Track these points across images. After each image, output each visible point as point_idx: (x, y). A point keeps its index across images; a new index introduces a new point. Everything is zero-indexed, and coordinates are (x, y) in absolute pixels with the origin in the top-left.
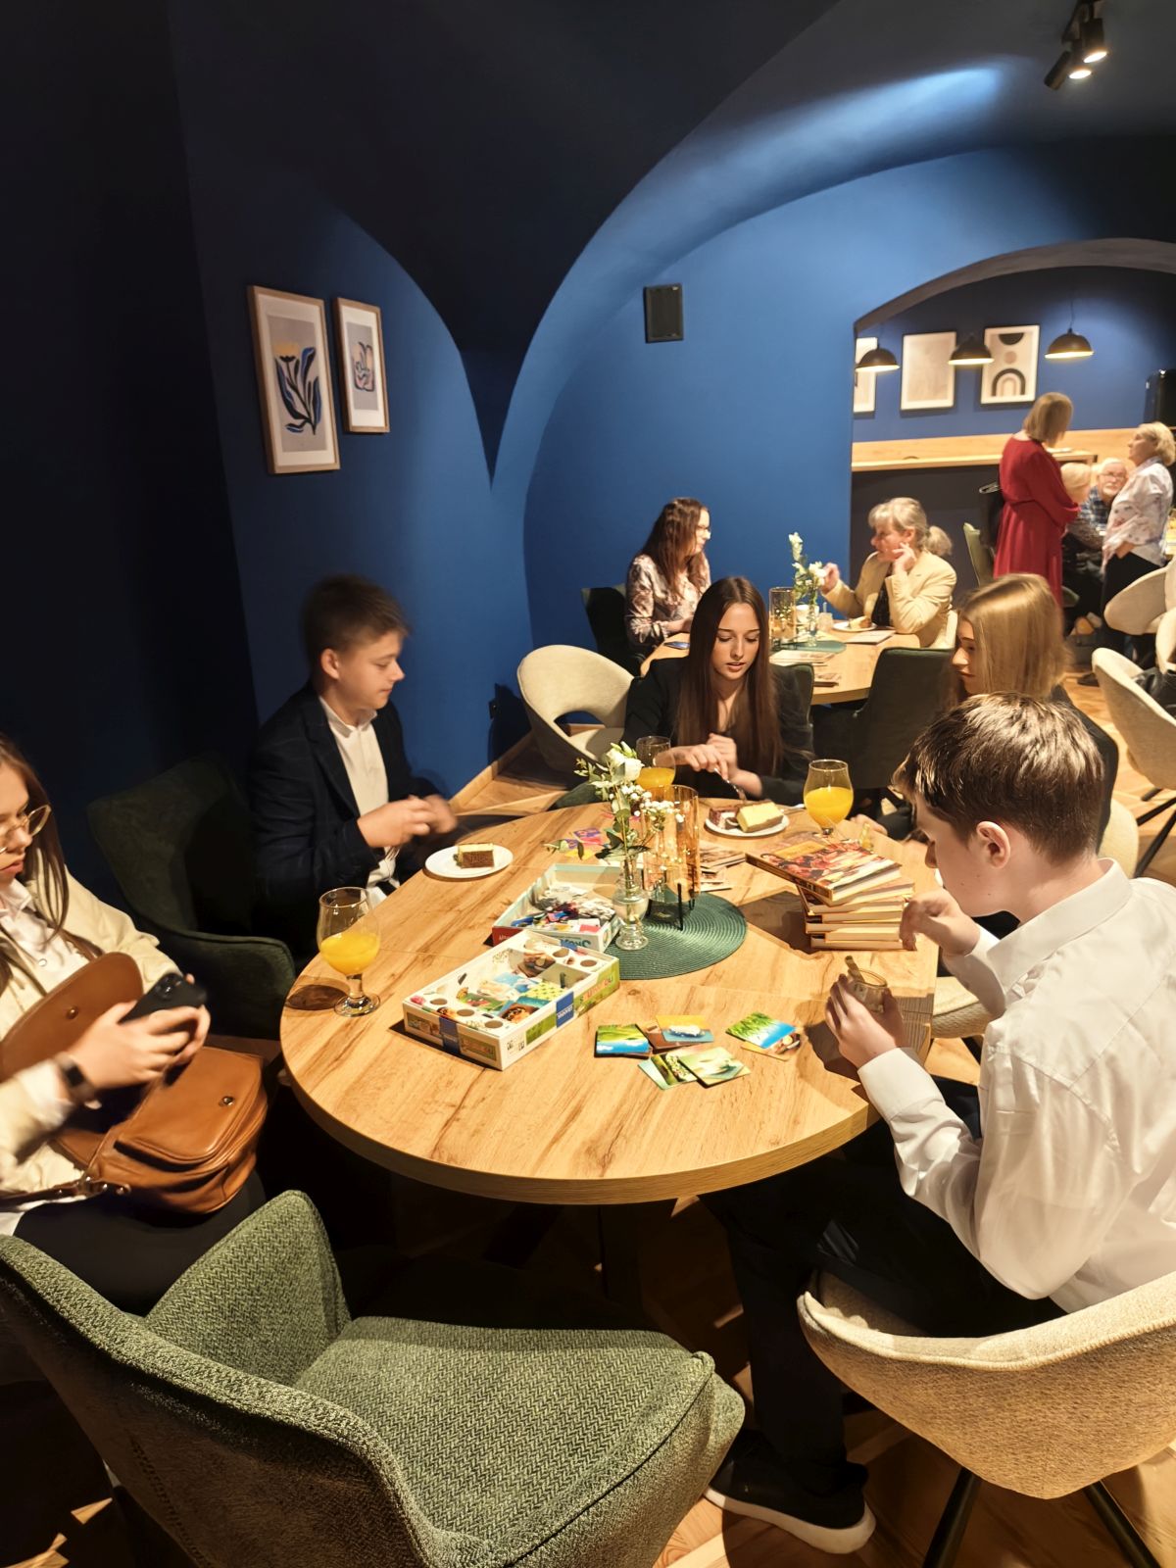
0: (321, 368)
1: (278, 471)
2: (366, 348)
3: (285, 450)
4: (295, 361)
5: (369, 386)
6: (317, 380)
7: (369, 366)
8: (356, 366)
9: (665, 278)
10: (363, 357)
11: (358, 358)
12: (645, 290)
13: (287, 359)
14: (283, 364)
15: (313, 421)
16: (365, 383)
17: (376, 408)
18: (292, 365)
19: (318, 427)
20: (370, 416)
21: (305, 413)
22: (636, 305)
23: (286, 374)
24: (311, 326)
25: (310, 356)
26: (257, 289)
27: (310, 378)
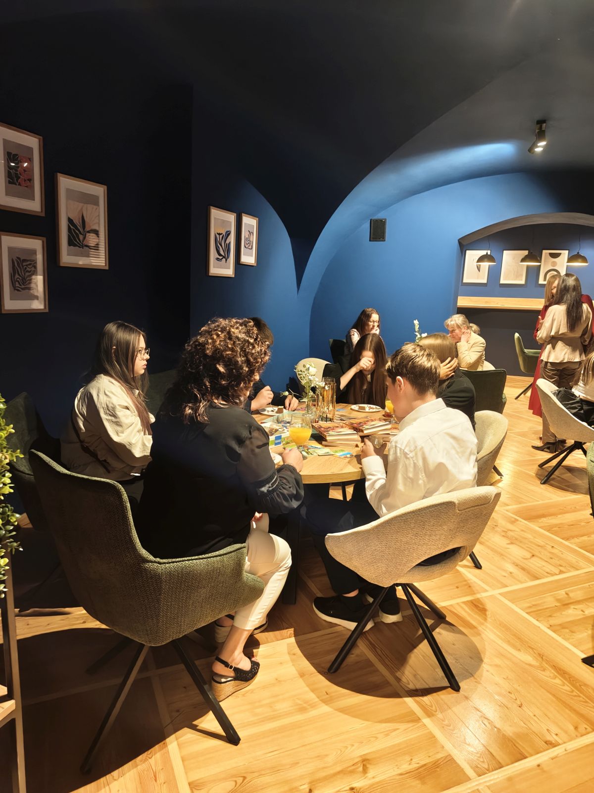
0: (232, 239)
1: (210, 275)
2: (251, 233)
3: (214, 267)
4: (222, 235)
5: (250, 247)
6: (230, 243)
7: (251, 240)
8: (246, 239)
9: (380, 216)
10: (249, 236)
11: (247, 236)
12: (371, 220)
13: (219, 234)
14: (218, 236)
15: (226, 258)
16: (249, 246)
17: (252, 256)
18: (221, 236)
19: (228, 260)
20: (249, 258)
21: (223, 254)
22: (366, 226)
23: (218, 239)
24: (231, 222)
25: (228, 234)
26: (211, 207)
27: (227, 242)
